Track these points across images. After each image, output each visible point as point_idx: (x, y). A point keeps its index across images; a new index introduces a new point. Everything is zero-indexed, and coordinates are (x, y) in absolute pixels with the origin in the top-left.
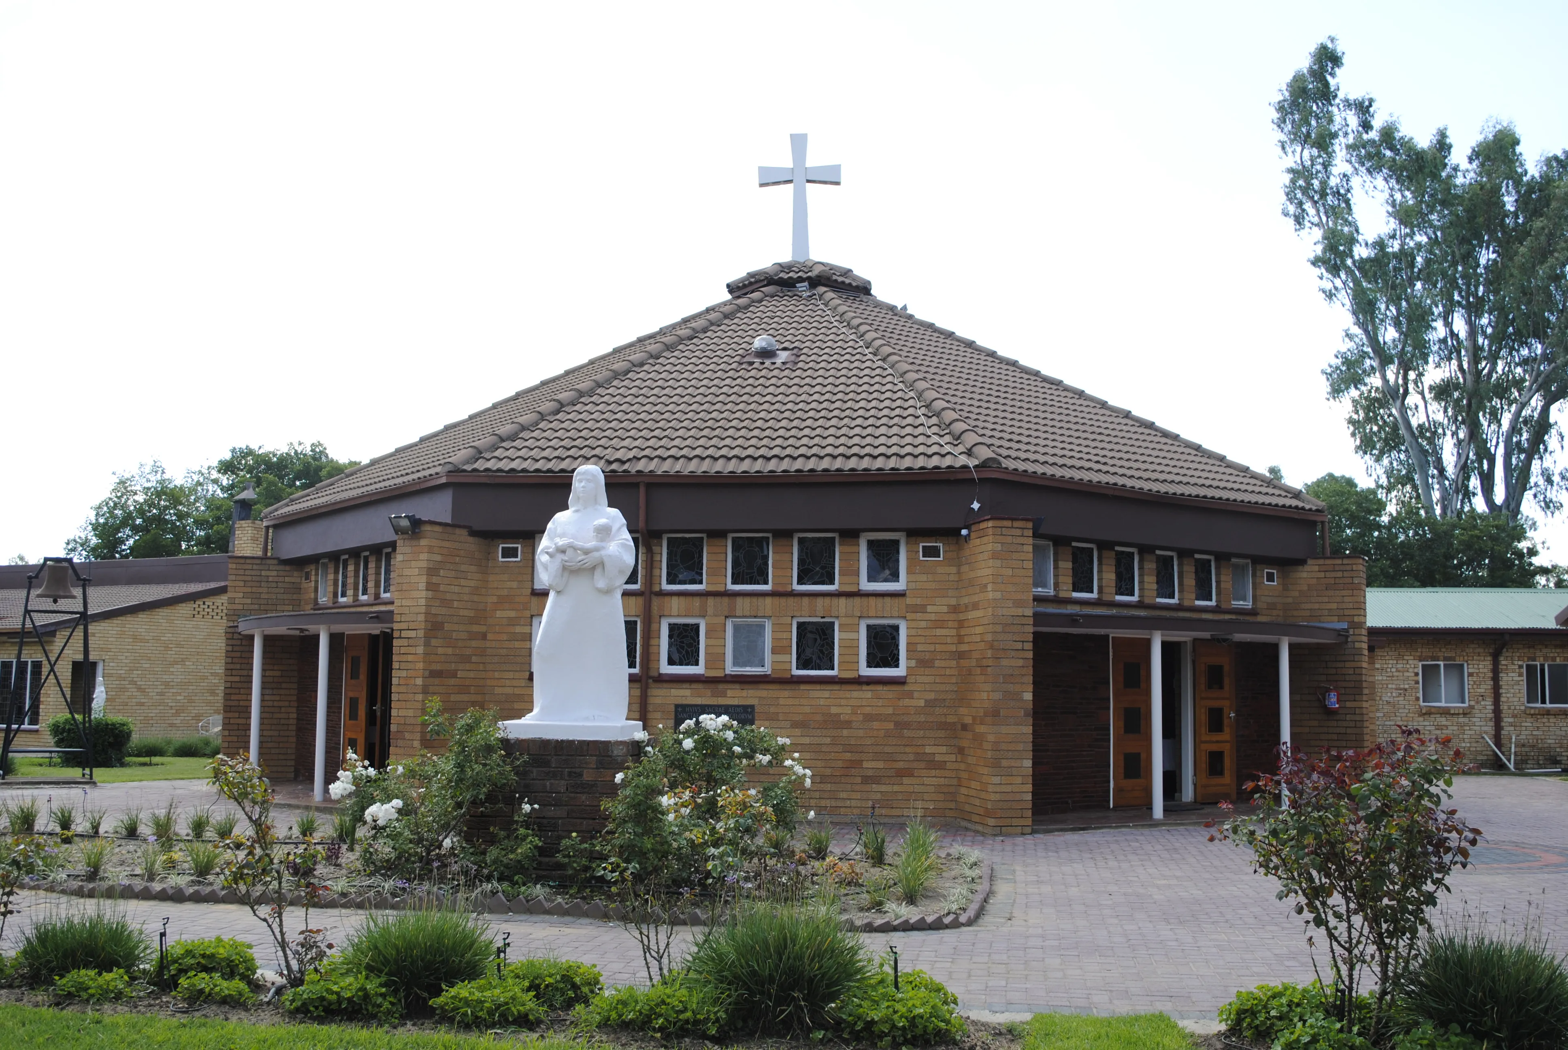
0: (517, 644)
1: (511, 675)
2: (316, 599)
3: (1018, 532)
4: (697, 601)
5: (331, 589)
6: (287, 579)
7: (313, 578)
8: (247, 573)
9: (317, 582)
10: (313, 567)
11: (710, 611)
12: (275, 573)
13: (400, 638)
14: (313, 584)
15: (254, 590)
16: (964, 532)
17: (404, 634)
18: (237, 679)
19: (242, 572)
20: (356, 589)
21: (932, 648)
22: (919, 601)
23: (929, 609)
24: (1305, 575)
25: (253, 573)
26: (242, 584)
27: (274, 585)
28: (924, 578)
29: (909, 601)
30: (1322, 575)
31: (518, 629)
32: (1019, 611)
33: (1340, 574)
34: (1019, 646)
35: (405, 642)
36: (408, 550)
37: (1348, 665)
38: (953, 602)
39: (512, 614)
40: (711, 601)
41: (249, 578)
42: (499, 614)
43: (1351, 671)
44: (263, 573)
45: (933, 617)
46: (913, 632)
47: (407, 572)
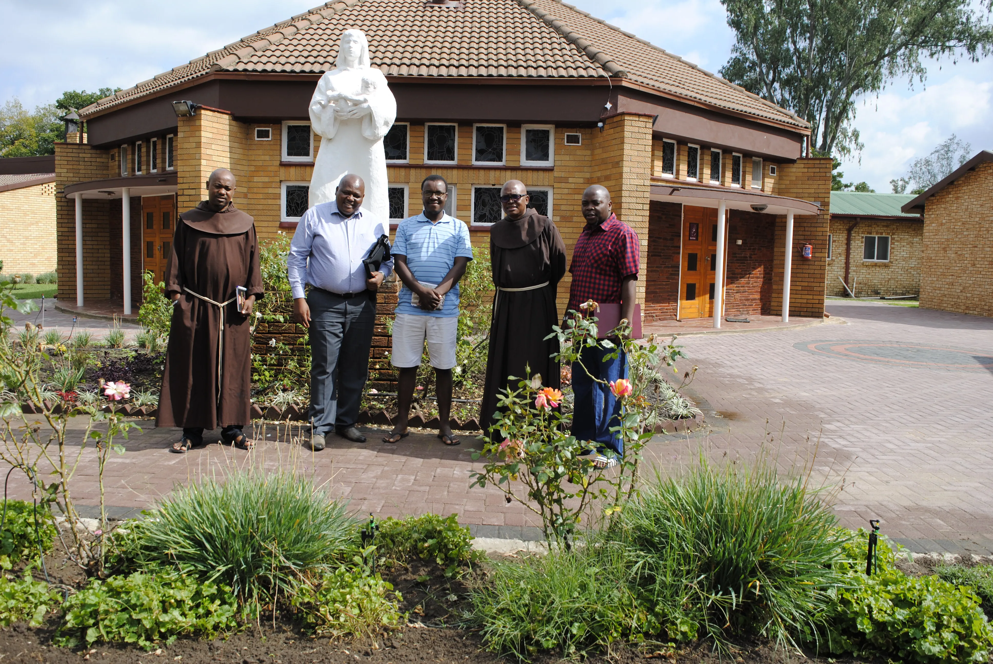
0: (270, 202)
1: (265, 224)
2: (119, 174)
3: (643, 124)
4: (403, 172)
5: (130, 166)
6: (98, 160)
7: (117, 159)
8: (69, 155)
9: (119, 161)
10: (116, 150)
11: (412, 178)
12: (89, 155)
13: (183, 195)
14: (117, 163)
15: (75, 167)
16: (600, 124)
17: (186, 192)
18: (66, 229)
19: (65, 154)
20: (148, 165)
21: (571, 208)
22: (563, 175)
23: (571, 180)
24: (794, 170)
25: (73, 155)
26: (66, 163)
27: (89, 164)
28: (567, 158)
29: (556, 174)
30: (806, 170)
31: (271, 191)
32: (641, 182)
33: (818, 170)
34: (640, 207)
35: (187, 198)
36: (187, 129)
37: (818, 229)
38: (588, 175)
39: (266, 179)
40: (413, 172)
41: (71, 159)
42: (256, 179)
43: (820, 234)
44: (81, 155)
45: (573, 186)
46: (559, 197)
47: (186, 145)
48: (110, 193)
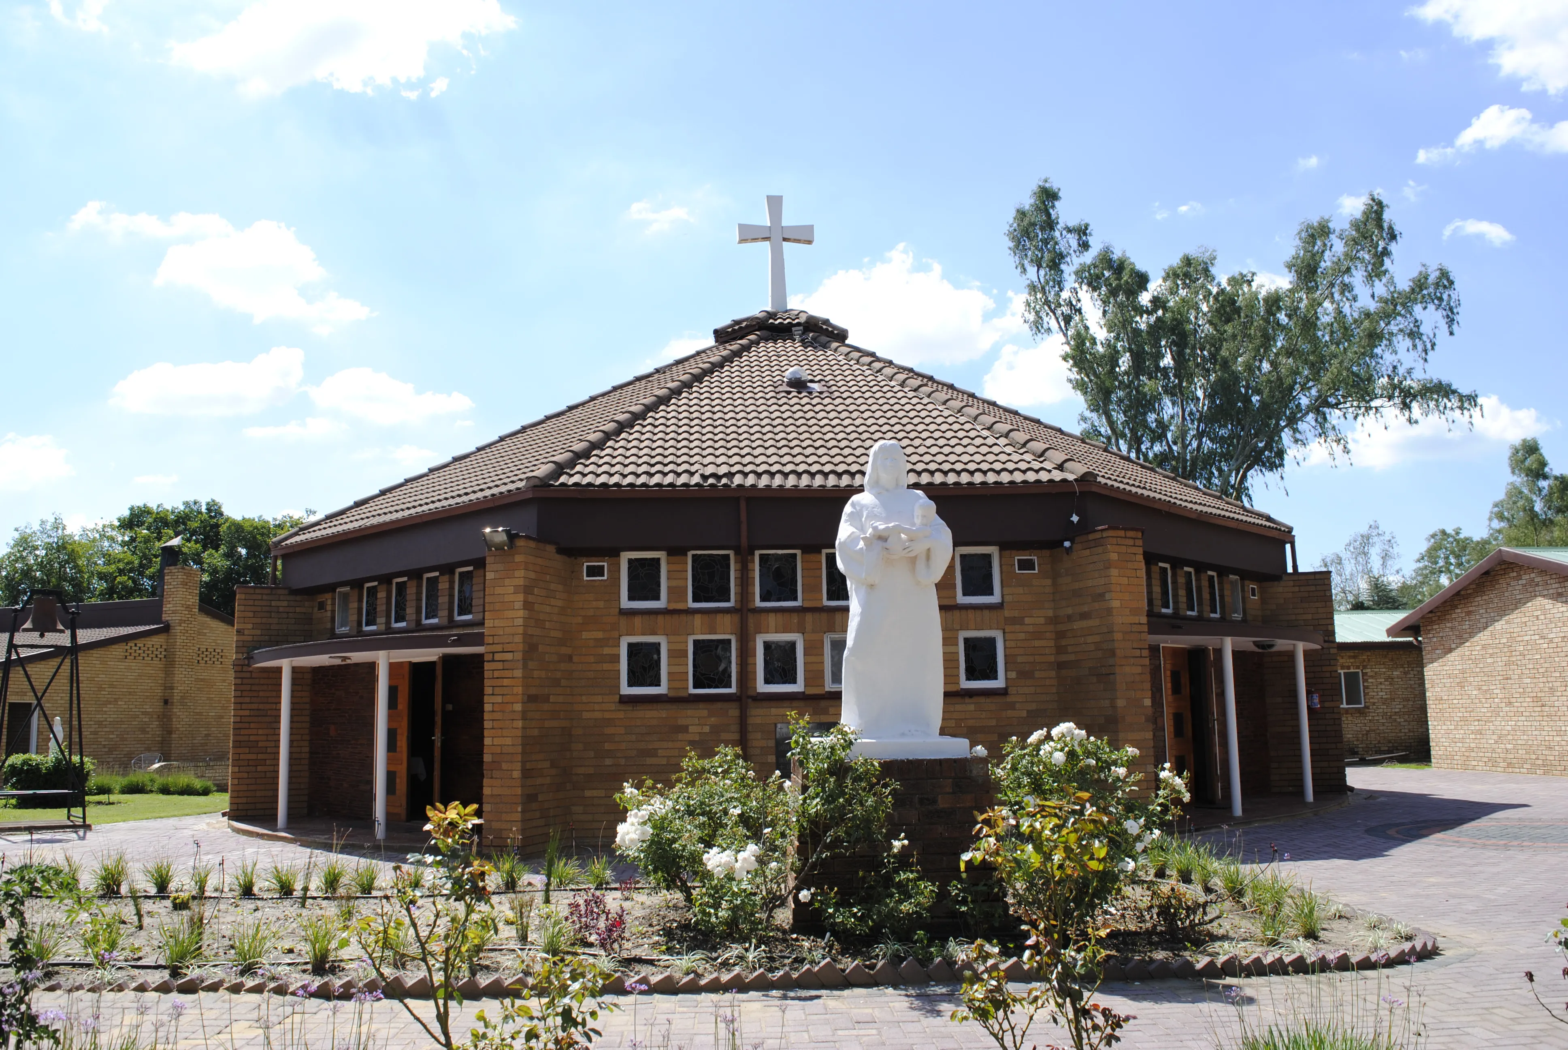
0: (606, 666)
1: (599, 699)
2: (333, 629)
3: (1131, 542)
4: (795, 618)
5: (354, 618)
6: (298, 610)
7: (329, 608)
8: (256, 603)
9: (333, 611)
10: (328, 596)
11: (809, 626)
12: (285, 603)
13: (493, 661)
14: (329, 614)
15: (264, 620)
16: (1067, 544)
17: (497, 657)
18: (247, 713)
19: (251, 602)
20: (388, 617)
21: (1031, 659)
22: (1016, 614)
23: (1027, 620)
24: (1280, 589)
25: (264, 603)
26: (251, 614)
27: (285, 615)
28: (1020, 590)
29: (1007, 613)
30: (1297, 589)
31: (607, 651)
32: (1136, 620)
33: (1313, 588)
34: (1138, 652)
35: (500, 665)
36: (500, 567)
37: (1324, 669)
38: (1050, 613)
39: (600, 635)
40: (809, 617)
41: (259, 609)
42: (585, 635)
43: (1328, 675)
44: (273, 603)
45: (1031, 629)
46: (1013, 644)
47: (498, 590)
48: (344, 659)
